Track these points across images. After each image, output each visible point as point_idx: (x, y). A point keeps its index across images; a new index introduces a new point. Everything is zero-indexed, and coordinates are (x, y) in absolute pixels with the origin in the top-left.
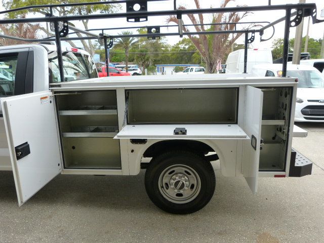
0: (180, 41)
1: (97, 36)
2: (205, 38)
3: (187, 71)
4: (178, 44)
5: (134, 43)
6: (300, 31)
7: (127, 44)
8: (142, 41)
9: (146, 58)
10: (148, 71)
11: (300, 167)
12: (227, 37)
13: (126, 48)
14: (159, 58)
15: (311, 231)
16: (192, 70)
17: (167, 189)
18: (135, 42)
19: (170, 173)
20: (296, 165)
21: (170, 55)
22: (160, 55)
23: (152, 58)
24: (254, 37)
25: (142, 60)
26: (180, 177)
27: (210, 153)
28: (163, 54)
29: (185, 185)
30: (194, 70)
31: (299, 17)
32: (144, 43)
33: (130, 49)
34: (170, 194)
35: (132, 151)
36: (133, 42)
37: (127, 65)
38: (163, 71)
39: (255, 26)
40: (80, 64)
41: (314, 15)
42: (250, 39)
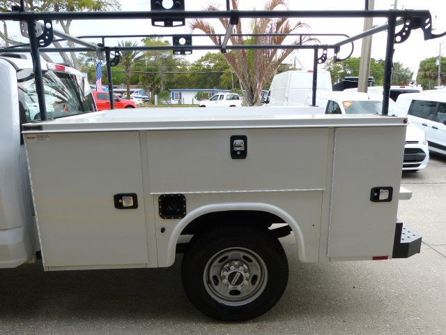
0: (202, 57)
1: (95, 47)
2: (244, 54)
3: (215, 99)
4: (200, 61)
5: (138, 58)
6: (367, 49)
7: (128, 60)
8: (149, 55)
9: (156, 79)
10: (159, 98)
11: (407, 245)
12: (274, 53)
13: (128, 64)
14: (174, 80)
15: (422, 333)
16: (222, 97)
17: (216, 285)
18: (140, 57)
19: (220, 261)
20: (402, 242)
21: (188, 76)
22: (176, 76)
23: (164, 79)
24: (326, 55)
25: (149, 82)
26: (237, 267)
27: (275, 226)
28: (179, 74)
29: (245, 278)
30: (225, 97)
31: (407, 29)
32: (152, 59)
33: (132, 66)
34: (221, 293)
35: (163, 230)
36: (136, 56)
37: (128, 89)
38: (181, 99)
39: (311, 39)
40: (66, 90)
41: (427, 27)
42: (321, 58)
